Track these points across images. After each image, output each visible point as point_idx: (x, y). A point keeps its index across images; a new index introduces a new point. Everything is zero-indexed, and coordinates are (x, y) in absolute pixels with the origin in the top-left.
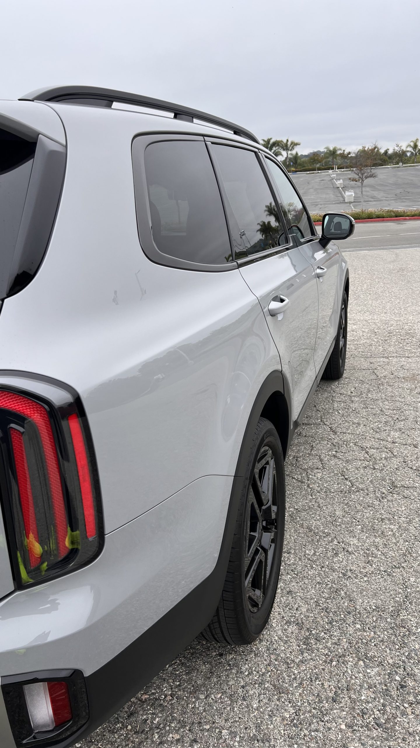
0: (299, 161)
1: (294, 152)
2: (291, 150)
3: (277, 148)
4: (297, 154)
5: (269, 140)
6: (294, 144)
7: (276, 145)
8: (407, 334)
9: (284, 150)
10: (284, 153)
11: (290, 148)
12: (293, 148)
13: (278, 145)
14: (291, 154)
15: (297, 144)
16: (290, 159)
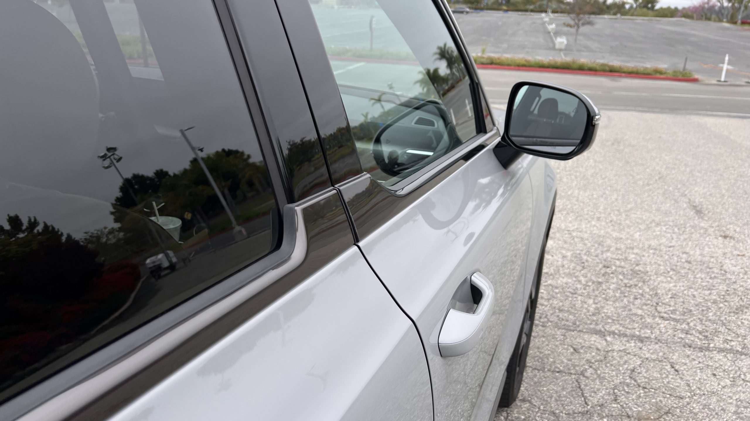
8: (635, 273)
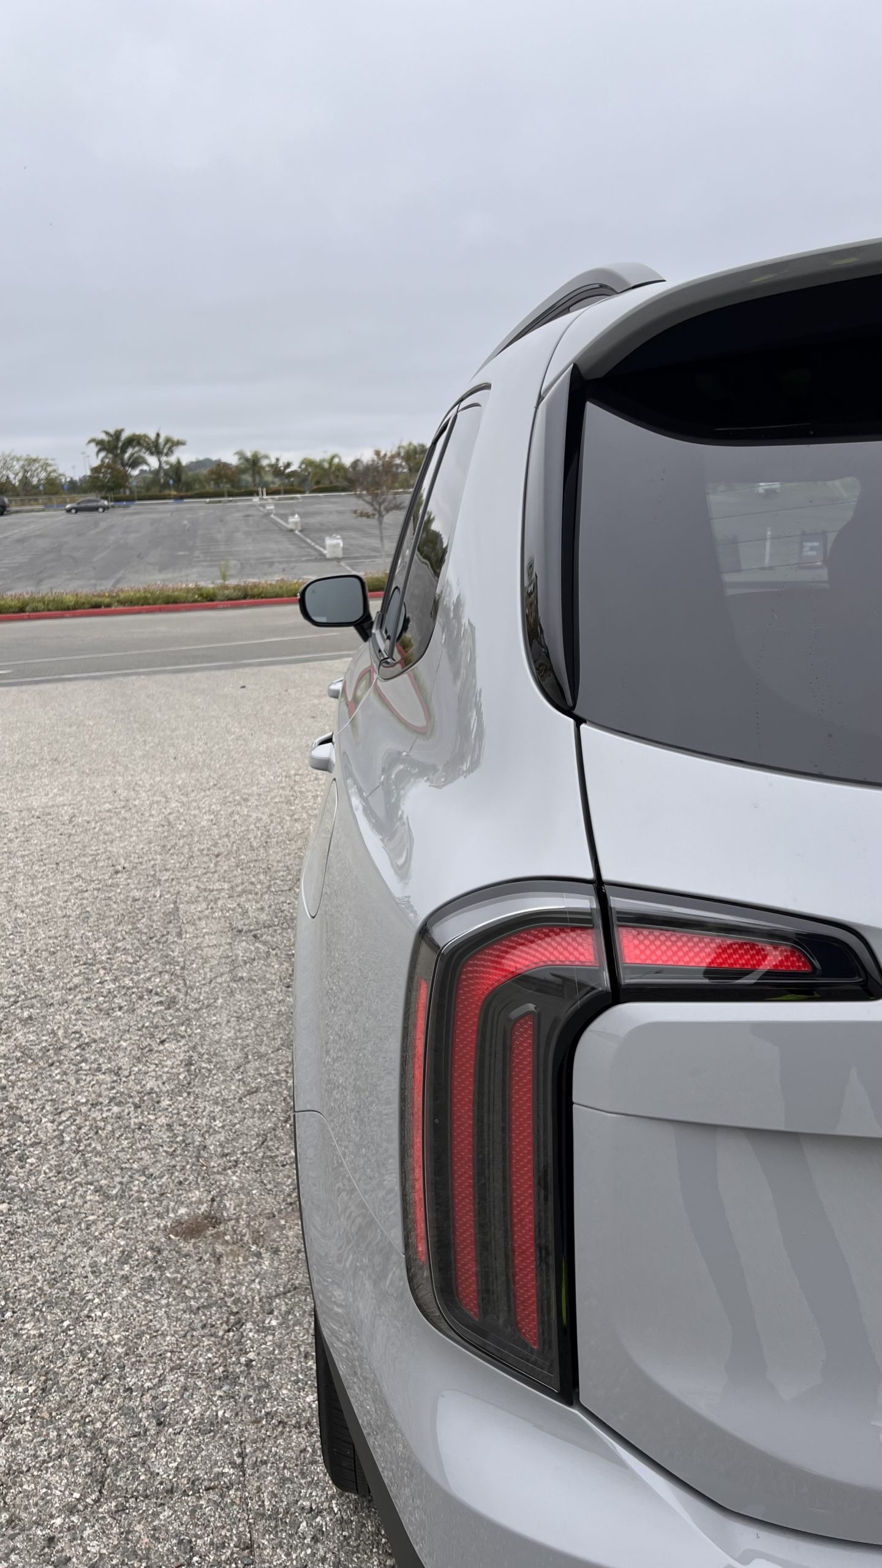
0: (184, 478)
1: (173, 459)
2: (167, 455)
3: (137, 449)
4: (179, 462)
5: (118, 434)
6: (173, 444)
7: (134, 443)
9: (152, 454)
10: (153, 462)
11: (165, 451)
12: (170, 451)
13: (139, 444)
14: (167, 463)
15: (179, 443)
16: (166, 473)
